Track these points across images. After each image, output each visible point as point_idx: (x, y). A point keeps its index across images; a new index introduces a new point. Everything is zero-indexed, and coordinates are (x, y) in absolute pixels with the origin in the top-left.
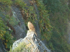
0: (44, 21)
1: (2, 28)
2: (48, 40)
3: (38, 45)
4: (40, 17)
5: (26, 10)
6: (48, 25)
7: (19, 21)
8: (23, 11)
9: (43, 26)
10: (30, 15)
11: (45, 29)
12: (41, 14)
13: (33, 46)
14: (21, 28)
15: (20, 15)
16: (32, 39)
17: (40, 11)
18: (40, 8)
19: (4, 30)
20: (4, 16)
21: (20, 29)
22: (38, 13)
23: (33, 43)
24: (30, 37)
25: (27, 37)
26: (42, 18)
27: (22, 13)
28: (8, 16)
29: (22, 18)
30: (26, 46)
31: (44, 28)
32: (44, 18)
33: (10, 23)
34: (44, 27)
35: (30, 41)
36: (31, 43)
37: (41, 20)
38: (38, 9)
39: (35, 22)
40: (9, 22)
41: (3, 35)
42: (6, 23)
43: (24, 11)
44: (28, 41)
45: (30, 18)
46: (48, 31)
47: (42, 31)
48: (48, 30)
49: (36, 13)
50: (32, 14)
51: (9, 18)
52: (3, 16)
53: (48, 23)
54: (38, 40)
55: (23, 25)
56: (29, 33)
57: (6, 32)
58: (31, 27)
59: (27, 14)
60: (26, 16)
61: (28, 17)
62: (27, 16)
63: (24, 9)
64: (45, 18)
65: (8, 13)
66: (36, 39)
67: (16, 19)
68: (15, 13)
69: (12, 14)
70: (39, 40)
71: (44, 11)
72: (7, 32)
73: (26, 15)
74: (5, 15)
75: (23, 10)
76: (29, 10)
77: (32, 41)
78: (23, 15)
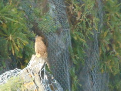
0: (112, 34)
1: (21, 33)
2: (115, 74)
3: (48, 87)
4: (104, 25)
5: (78, 5)
6: (118, 44)
7: (60, 26)
8: (71, 7)
9: (107, 43)
10: (84, 16)
11: (109, 51)
12: (109, 19)
13: (38, 87)
14: (60, 41)
15: (64, 13)
16: (39, 73)
17: (107, 13)
18: (109, 6)
19: (24, 39)
20: (31, 10)
21: (58, 41)
22: (102, 15)
23: (38, 82)
24: (34, 70)
25: (29, 67)
26: (109, 27)
27: (68, 10)
28: (38, 11)
29: (67, 21)
30: (22, 86)
31: (108, 49)
32: (112, 28)
33: (40, 26)
34: (110, 46)
35: (33, 76)
36: (34, 81)
37: (105, 31)
38: (104, 8)
39: (91, 33)
40: (37, 24)
41: (20, 49)
42: (32, 26)
43: (74, 6)
44: (30, 76)
45: (84, 23)
46: (116, 57)
47: (104, 54)
48: (117, 54)
49: (98, 15)
50: (88, 16)
51: (39, 15)
52: (29, 10)
53: (118, 39)
54: (49, 78)
55: (67, 35)
56: (35, 61)
57: (27, 43)
58: (40, 49)
59: (79, 14)
60: (75, 18)
61: (79, 21)
62: (78, 19)
63: (73, 3)
64: (115, 28)
65: (40, 5)
66: (47, 74)
67: (54, 20)
68: (54, 7)
69: (46, 9)
70: (52, 78)
71: (115, 14)
72: (30, 43)
73: (77, 16)
74: (33, 9)
75: (71, 4)
76: (84, 6)
77: (37, 78)
78: (69, 14)
